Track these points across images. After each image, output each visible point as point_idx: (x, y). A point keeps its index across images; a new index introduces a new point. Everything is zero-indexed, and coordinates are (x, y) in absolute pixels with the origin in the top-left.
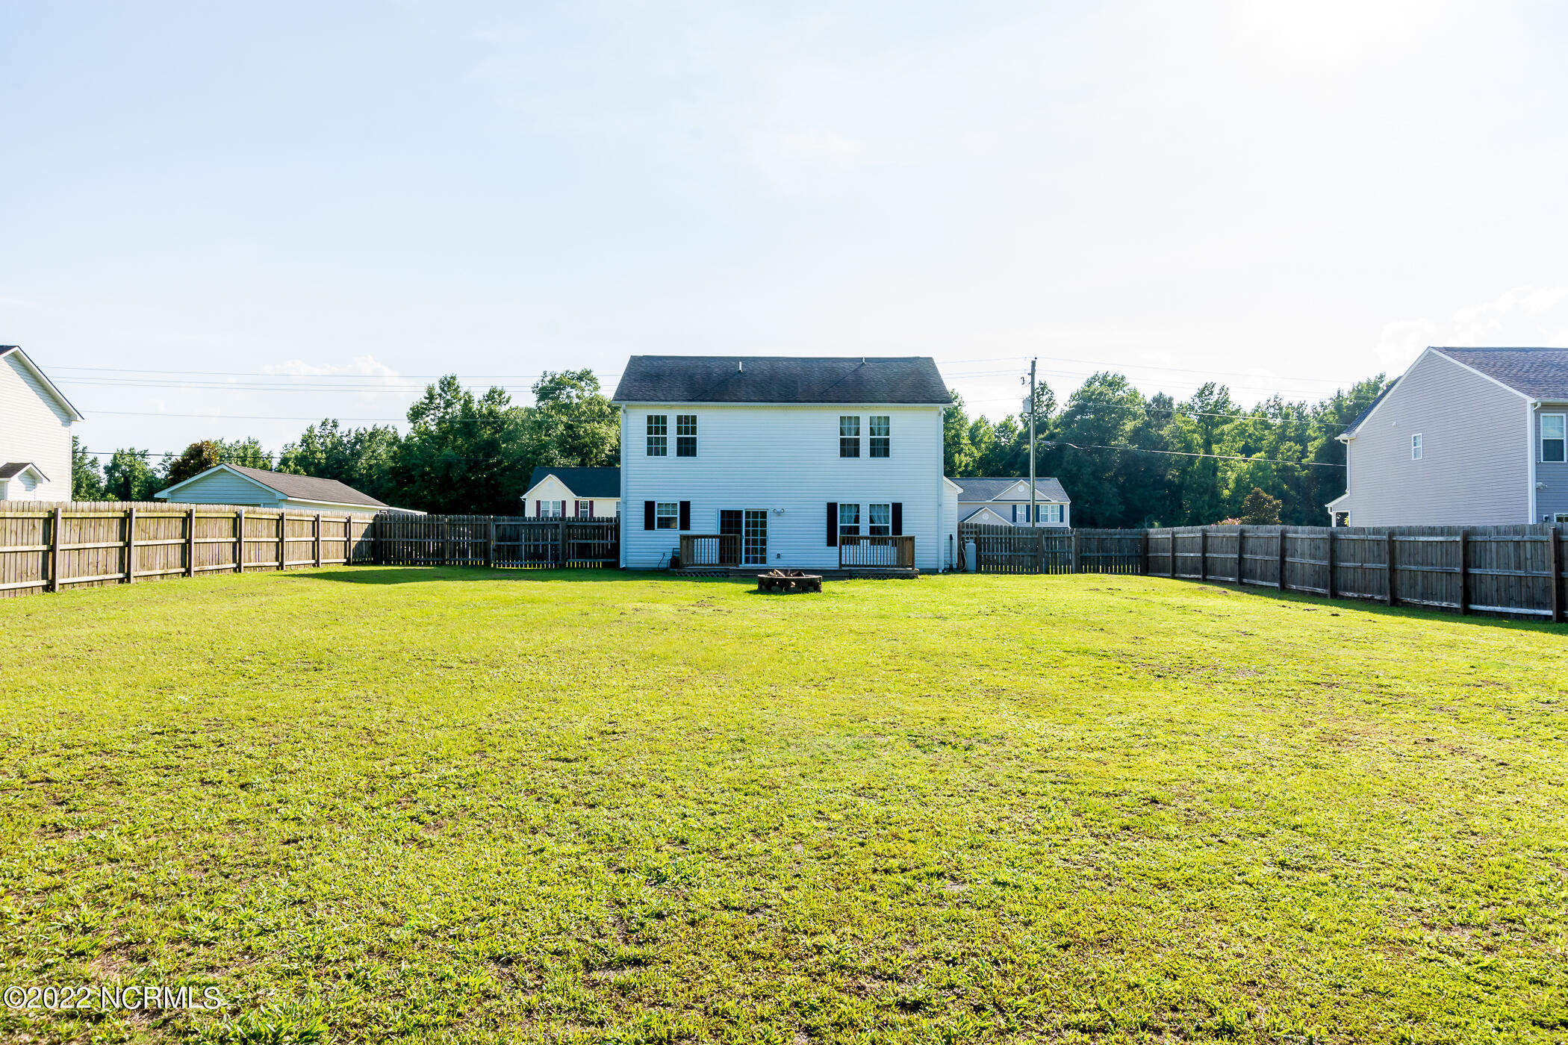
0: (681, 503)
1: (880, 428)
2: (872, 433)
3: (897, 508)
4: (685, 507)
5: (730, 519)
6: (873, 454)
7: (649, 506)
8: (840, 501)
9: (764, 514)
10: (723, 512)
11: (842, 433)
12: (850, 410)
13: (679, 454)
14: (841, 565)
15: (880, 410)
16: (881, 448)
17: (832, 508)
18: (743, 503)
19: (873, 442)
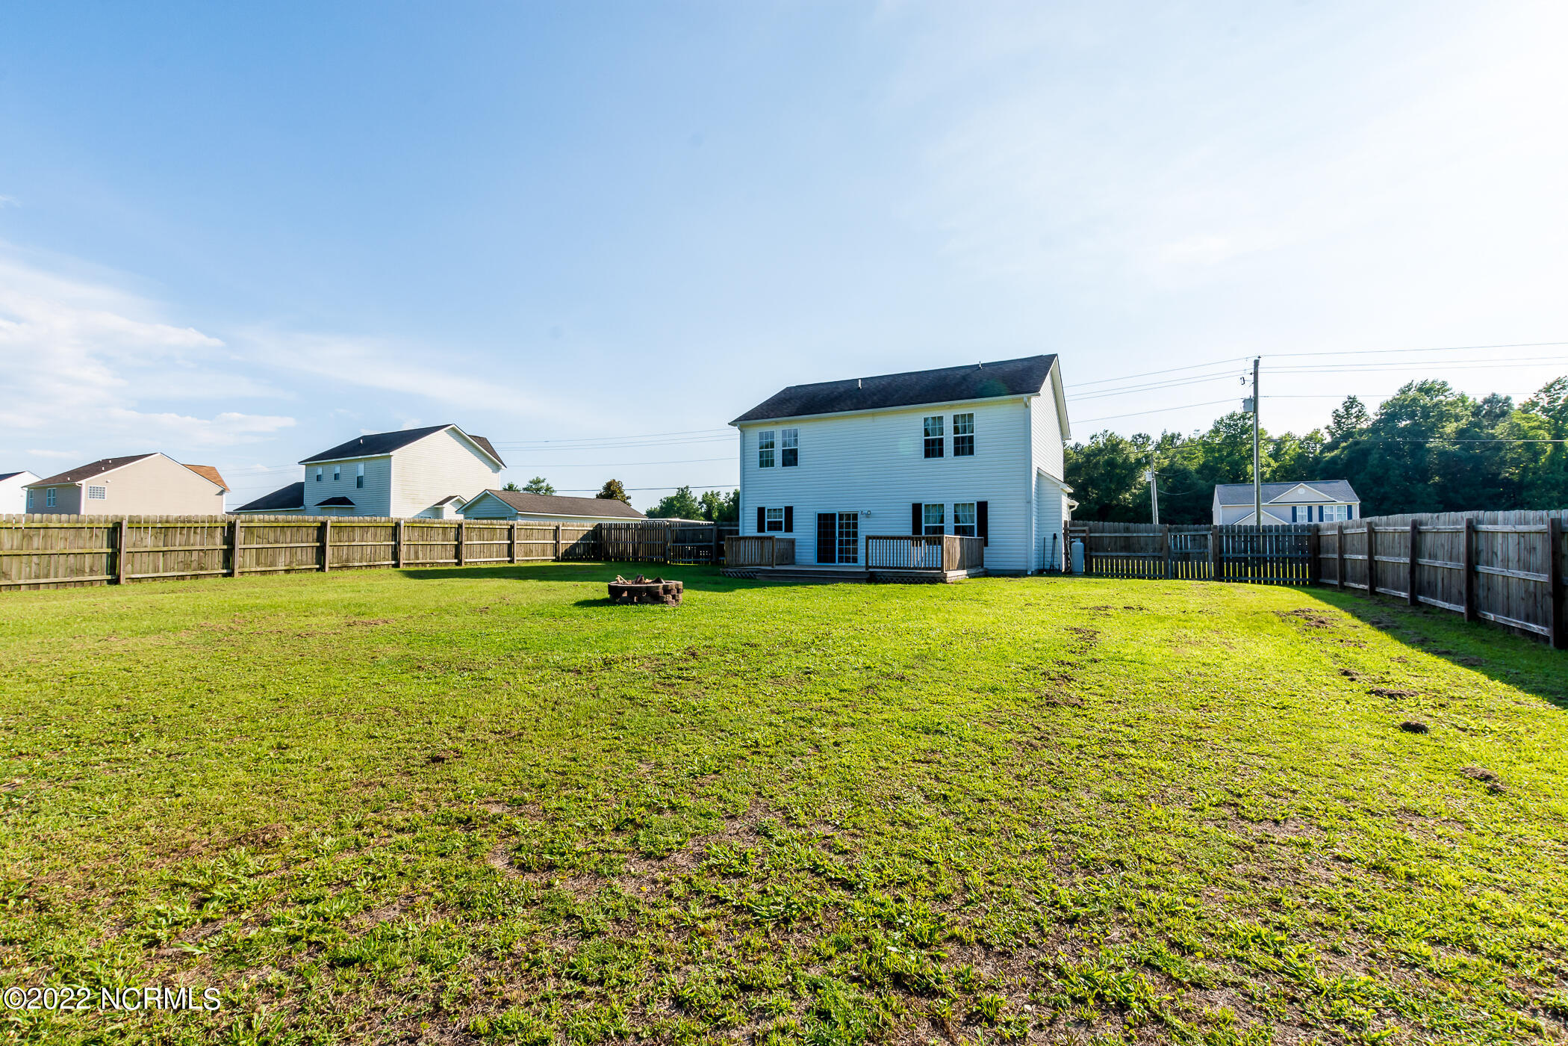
0: (786, 508)
1: (964, 424)
2: (956, 430)
3: (983, 507)
4: (789, 510)
5: (825, 521)
6: (957, 453)
7: (761, 511)
8: (925, 501)
9: (855, 516)
10: (820, 515)
11: (927, 434)
12: (932, 411)
13: (784, 465)
14: (868, 567)
15: (962, 407)
16: (964, 446)
17: (917, 508)
18: (837, 506)
19: (956, 440)
